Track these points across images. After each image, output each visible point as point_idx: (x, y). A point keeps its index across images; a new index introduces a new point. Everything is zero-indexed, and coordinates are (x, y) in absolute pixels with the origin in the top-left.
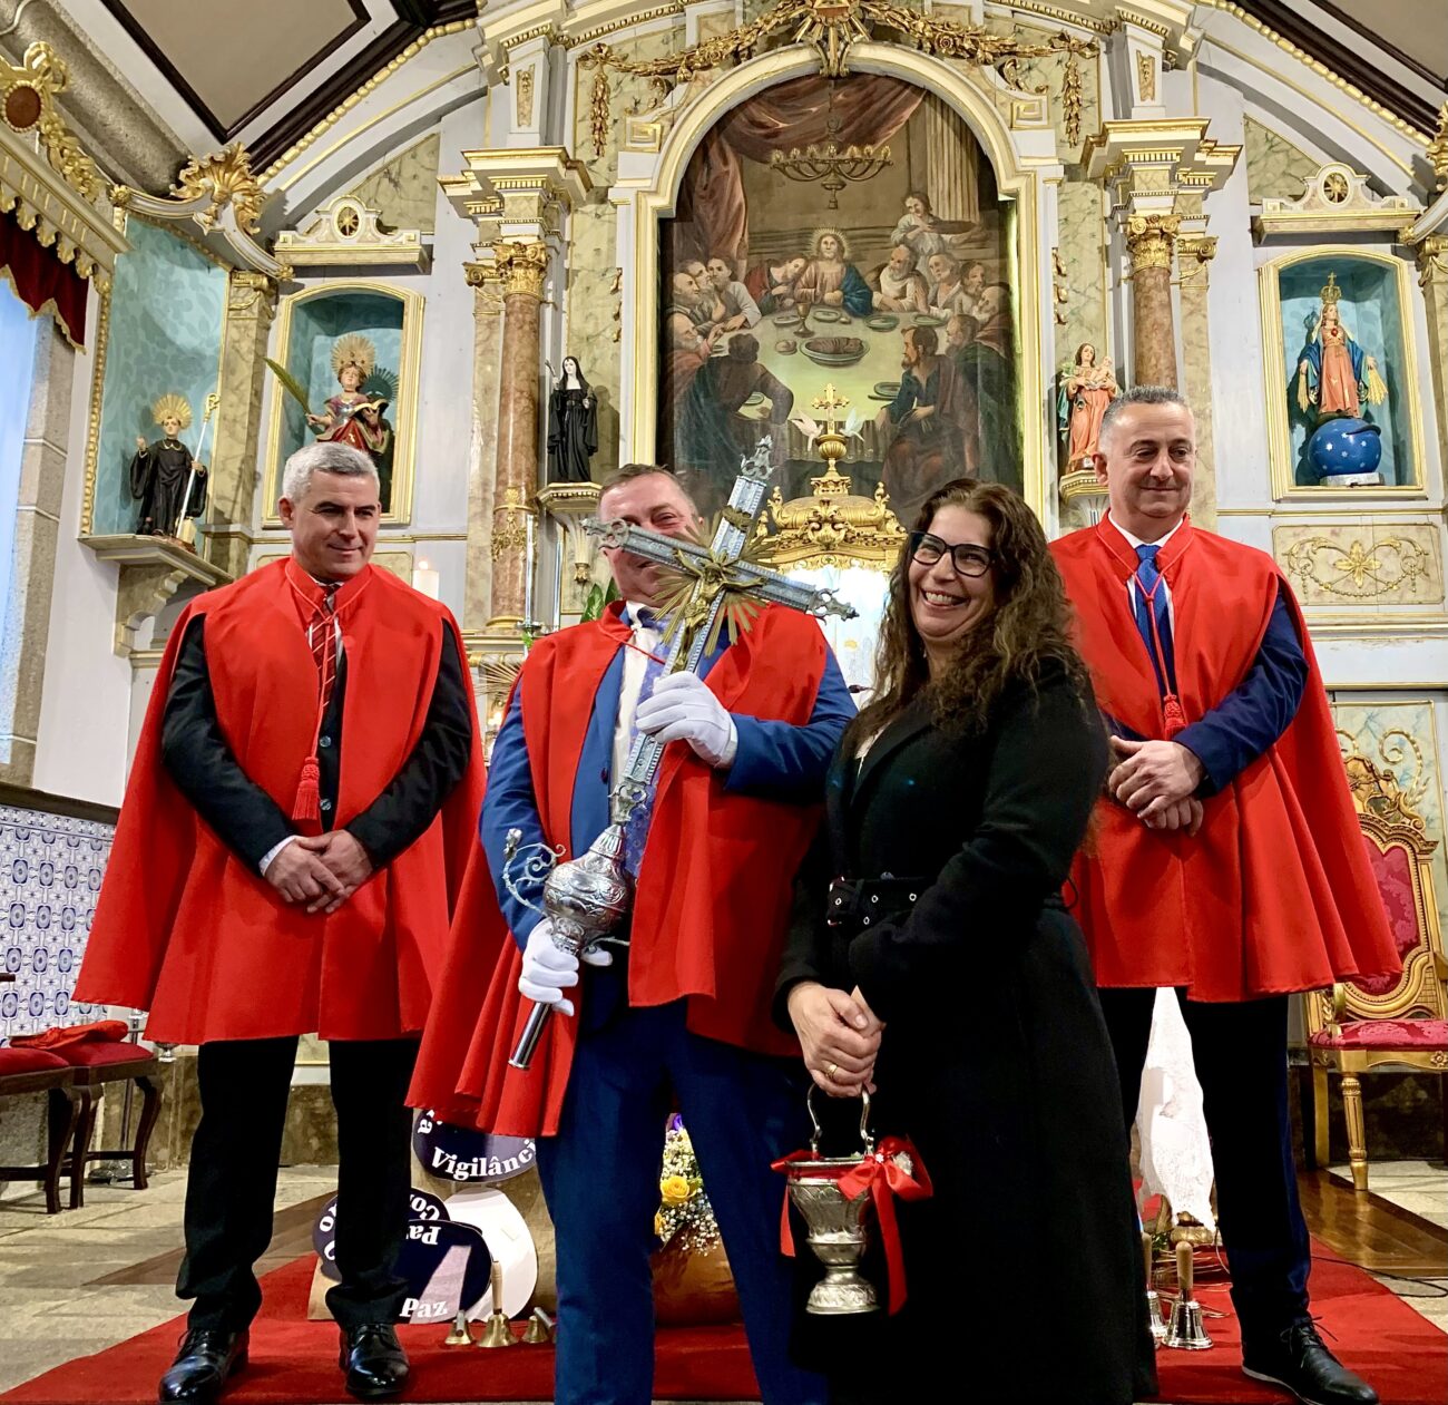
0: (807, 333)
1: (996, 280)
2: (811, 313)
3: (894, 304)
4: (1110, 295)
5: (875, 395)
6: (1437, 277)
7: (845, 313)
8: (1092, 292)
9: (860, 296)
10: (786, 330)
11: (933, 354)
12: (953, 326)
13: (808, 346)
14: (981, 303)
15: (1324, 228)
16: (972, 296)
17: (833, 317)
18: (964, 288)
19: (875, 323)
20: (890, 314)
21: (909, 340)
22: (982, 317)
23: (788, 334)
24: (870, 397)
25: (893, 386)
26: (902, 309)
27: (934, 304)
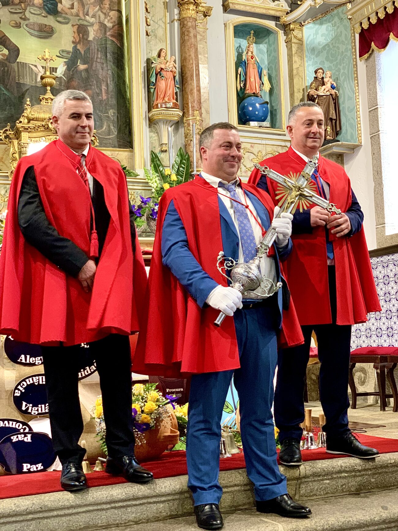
0: (25, 19)
1: (116, 8)
2: (28, 8)
3: (68, 11)
4: (168, 26)
5: (59, 55)
6: (294, 40)
7: (44, 12)
8: (160, 22)
9: (52, 4)
10: (16, 16)
11: (87, 39)
12: (96, 27)
13: (27, 25)
14: (109, 18)
15: (253, 10)
16: (105, 14)
17: (38, 12)
18: (101, 9)
19: (59, 19)
20: (66, 16)
21: (75, 30)
22: (110, 25)
23: (16, 17)
24: (57, 56)
25: (68, 52)
26: (72, 15)
27: (87, 15)
